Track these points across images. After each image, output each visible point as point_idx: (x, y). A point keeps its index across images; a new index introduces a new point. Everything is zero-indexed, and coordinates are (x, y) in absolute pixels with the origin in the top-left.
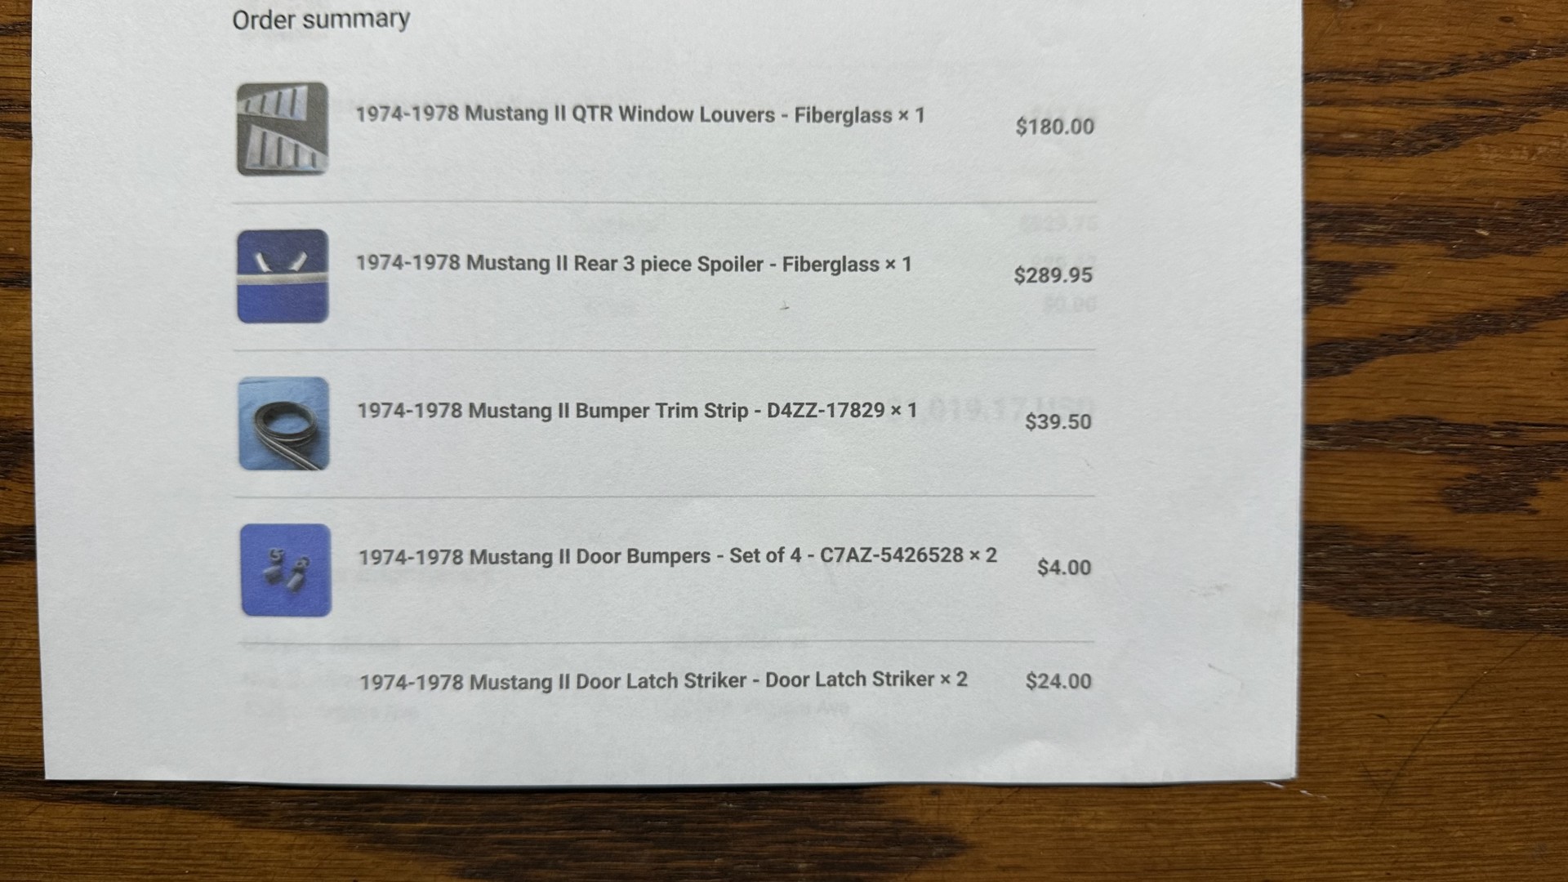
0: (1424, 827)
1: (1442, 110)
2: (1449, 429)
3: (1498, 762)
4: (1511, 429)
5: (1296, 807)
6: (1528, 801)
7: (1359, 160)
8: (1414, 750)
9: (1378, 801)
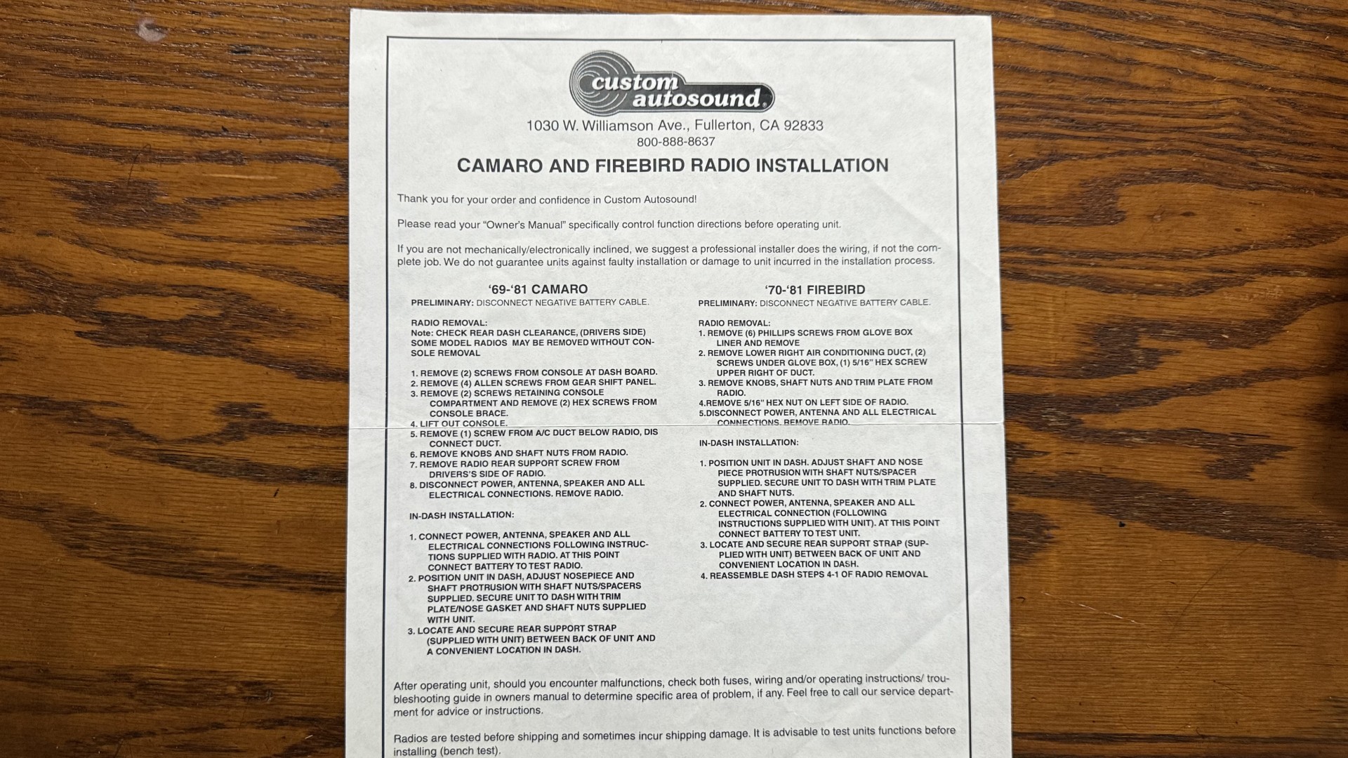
0: (1196, 643)
1: (1205, 274)
2: (1208, 435)
3: (1234, 610)
4: (1240, 437)
5: (1129, 629)
6: (1250, 631)
7: (1163, 298)
8: (1190, 601)
9: (1171, 628)
